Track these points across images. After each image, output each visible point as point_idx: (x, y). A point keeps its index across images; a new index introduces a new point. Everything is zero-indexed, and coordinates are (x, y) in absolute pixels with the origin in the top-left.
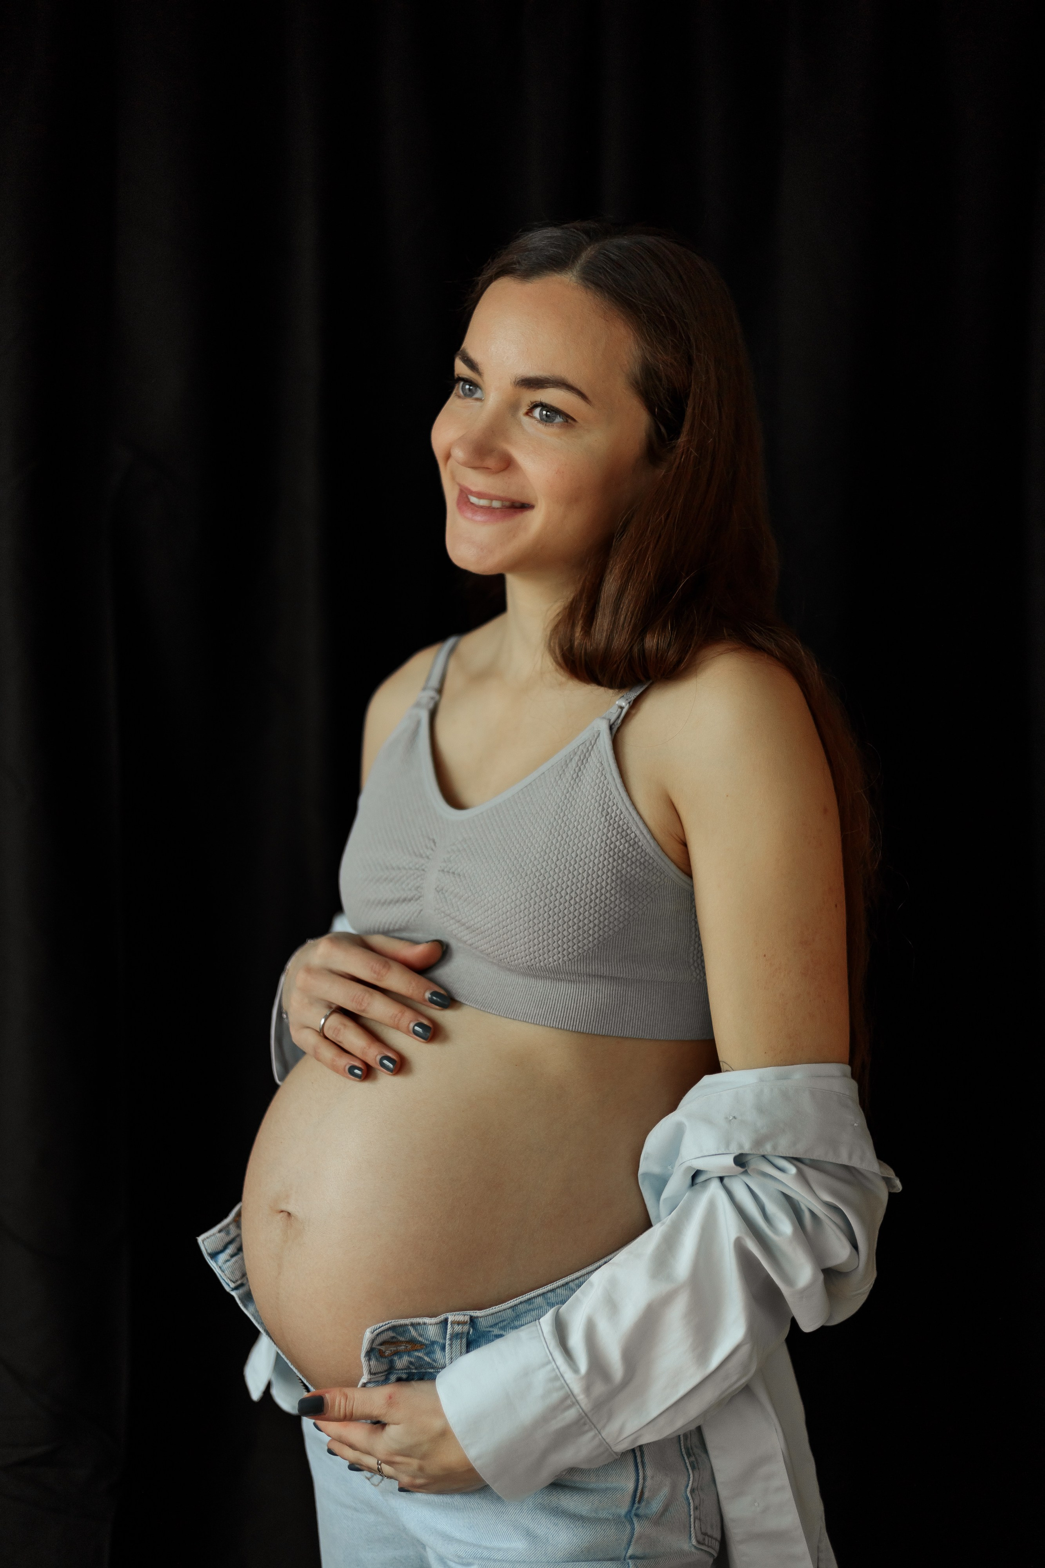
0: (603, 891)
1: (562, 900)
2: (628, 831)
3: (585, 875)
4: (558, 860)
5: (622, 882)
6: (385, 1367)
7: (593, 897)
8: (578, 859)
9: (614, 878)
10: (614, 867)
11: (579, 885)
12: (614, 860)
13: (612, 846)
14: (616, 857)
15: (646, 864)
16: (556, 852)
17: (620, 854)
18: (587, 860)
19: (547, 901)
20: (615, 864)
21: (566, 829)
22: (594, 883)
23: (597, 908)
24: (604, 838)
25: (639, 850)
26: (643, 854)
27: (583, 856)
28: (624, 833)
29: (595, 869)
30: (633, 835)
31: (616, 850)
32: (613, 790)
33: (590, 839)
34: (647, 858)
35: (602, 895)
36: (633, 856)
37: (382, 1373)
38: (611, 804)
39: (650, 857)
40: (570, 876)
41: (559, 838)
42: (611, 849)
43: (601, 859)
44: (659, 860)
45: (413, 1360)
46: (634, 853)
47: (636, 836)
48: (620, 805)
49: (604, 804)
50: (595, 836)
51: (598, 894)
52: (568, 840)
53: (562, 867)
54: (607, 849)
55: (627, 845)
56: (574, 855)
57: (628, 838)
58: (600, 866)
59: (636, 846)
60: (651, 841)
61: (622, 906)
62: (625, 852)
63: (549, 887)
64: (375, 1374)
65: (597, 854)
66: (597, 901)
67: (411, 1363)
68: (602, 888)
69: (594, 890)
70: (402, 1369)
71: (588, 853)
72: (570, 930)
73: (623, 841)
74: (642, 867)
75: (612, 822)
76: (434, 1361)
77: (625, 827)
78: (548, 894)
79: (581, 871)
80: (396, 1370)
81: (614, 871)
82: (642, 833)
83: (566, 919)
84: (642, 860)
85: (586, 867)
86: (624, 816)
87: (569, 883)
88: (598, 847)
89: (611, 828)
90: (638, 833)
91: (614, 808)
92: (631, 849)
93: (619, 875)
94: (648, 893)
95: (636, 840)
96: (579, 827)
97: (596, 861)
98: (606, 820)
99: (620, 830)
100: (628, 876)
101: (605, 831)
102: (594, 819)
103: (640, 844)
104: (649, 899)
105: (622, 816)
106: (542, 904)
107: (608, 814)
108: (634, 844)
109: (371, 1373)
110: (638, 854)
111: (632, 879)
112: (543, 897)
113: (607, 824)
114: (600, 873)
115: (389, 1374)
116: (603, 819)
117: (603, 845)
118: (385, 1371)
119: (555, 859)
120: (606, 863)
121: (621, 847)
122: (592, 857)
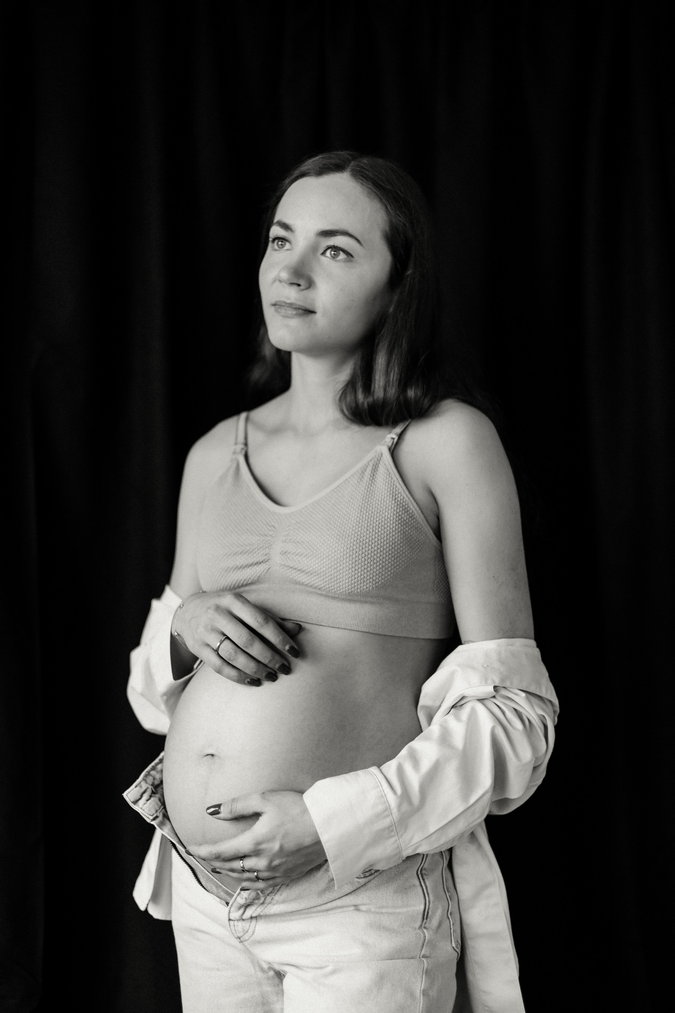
1: (373, 550)
2: (409, 509)
3: (385, 534)
4: (368, 526)
5: (406, 539)
8: (380, 525)
11: (382, 541)
12: (401, 526)
16: (366, 522)
18: (386, 526)
19: (364, 550)
20: (402, 528)
21: (371, 508)
23: (393, 555)
24: (395, 513)
25: (415, 520)
26: (417, 522)
27: (383, 524)
28: (406, 510)
29: (391, 531)
30: (411, 511)
31: (402, 520)
32: (398, 485)
33: (386, 514)
38: (397, 493)
40: (377, 535)
41: (367, 514)
42: (399, 519)
43: (394, 525)
46: (412, 522)
47: (413, 512)
48: (403, 493)
49: (393, 493)
50: (390, 512)
52: (373, 515)
53: (371, 530)
56: (377, 523)
58: (394, 529)
59: (413, 518)
60: (421, 515)
61: (406, 553)
63: (364, 542)
65: (391, 522)
69: (391, 544)
71: (386, 522)
72: (378, 568)
73: (406, 514)
78: (364, 546)
79: (382, 532)
84: (415, 525)
85: (385, 530)
86: (405, 499)
87: (376, 540)
88: (392, 518)
89: (398, 507)
90: (414, 509)
91: (399, 495)
92: (410, 519)
94: (419, 546)
95: (413, 514)
96: (379, 507)
97: (391, 527)
98: (395, 502)
100: (408, 535)
101: (395, 508)
102: (388, 502)
104: (419, 550)
105: (404, 500)
106: (360, 553)
107: (396, 499)
108: (412, 516)
112: (361, 548)
113: (396, 504)
116: (393, 502)
117: (395, 517)
119: (366, 526)
120: (397, 527)
121: (405, 518)
122: (389, 524)
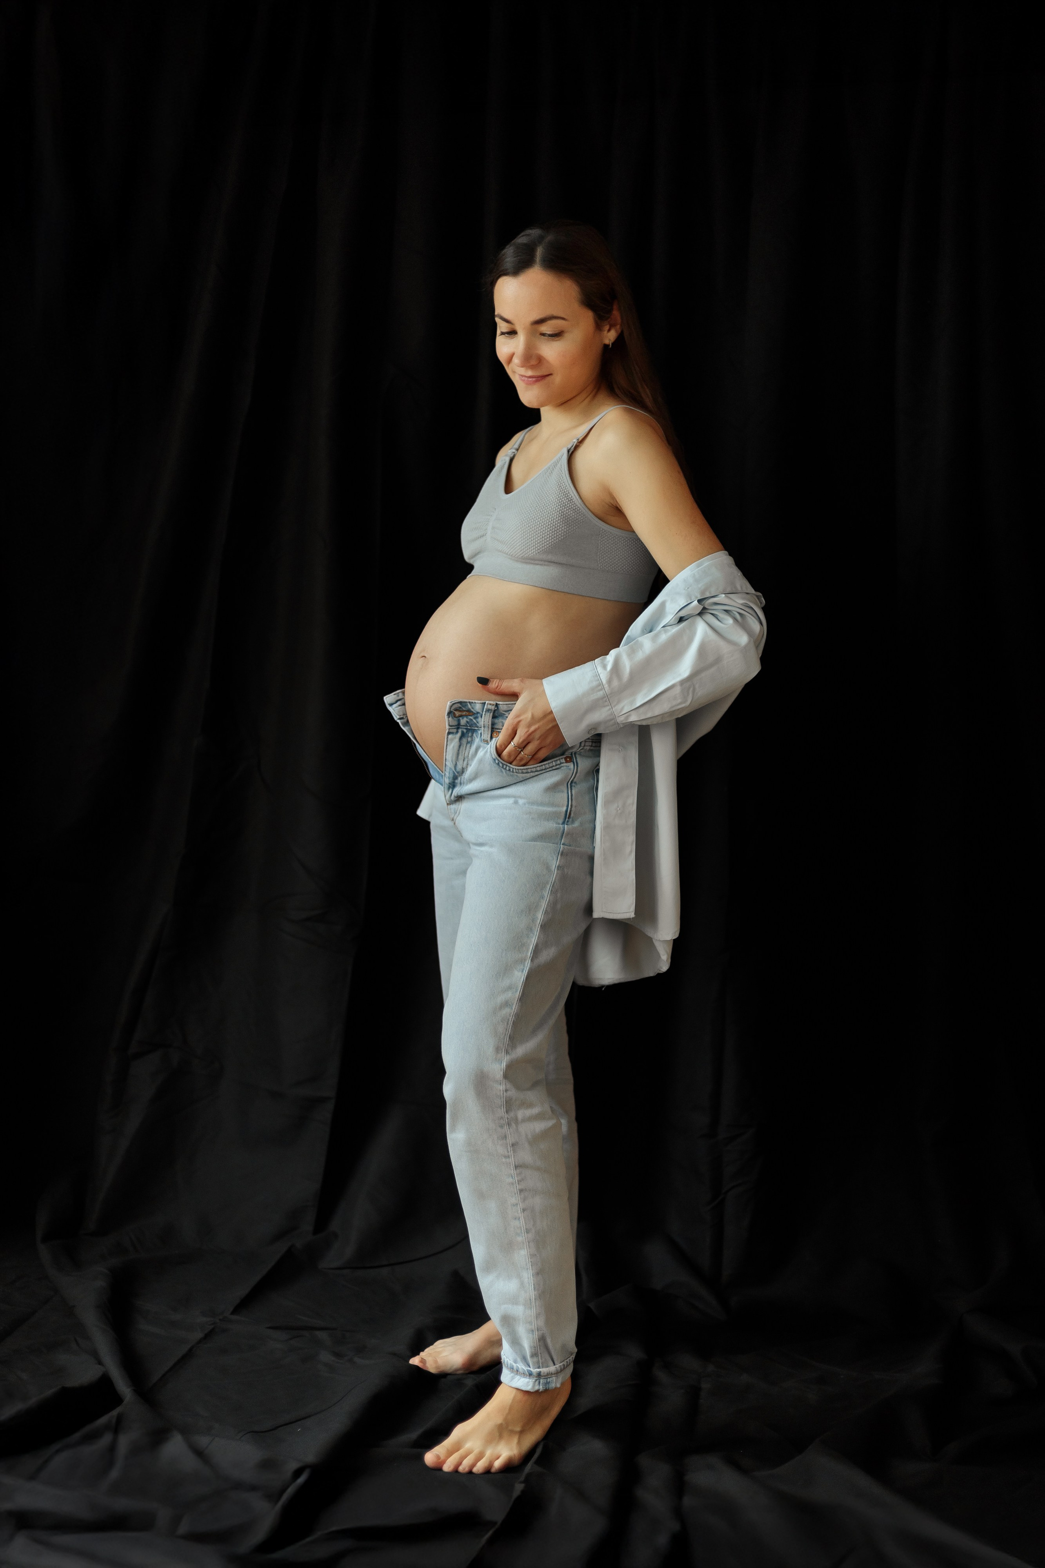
0: (554, 521)
1: (536, 524)
2: (569, 494)
3: (547, 513)
5: (563, 517)
6: (455, 723)
7: (550, 523)
9: (560, 515)
10: (560, 510)
12: (561, 507)
13: (561, 501)
14: (562, 506)
15: (576, 510)
17: (564, 505)
18: (549, 507)
19: (530, 524)
20: (561, 509)
22: (551, 517)
23: (551, 528)
24: (557, 497)
25: (573, 503)
26: (575, 505)
27: (547, 505)
28: (566, 495)
29: (552, 510)
30: (570, 496)
32: (564, 476)
33: (551, 497)
34: (577, 507)
35: (554, 522)
36: (570, 506)
37: (454, 726)
39: (578, 507)
42: (560, 502)
43: (555, 506)
44: (583, 509)
45: (468, 720)
46: (571, 504)
48: (566, 483)
50: (553, 496)
51: (552, 522)
52: (542, 498)
54: (558, 502)
55: (567, 500)
57: (568, 497)
58: (554, 509)
59: (571, 501)
60: (579, 499)
61: (563, 528)
62: (566, 503)
64: (451, 726)
65: (553, 504)
66: (551, 525)
67: (467, 722)
68: (554, 519)
69: (550, 520)
70: (463, 726)
71: (549, 504)
72: (539, 538)
74: (574, 511)
75: (561, 490)
76: (477, 722)
77: (567, 493)
79: (545, 511)
80: (461, 726)
81: (560, 512)
82: (574, 495)
83: (537, 533)
84: (574, 508)
88: (554, 501)
89: (561, 493)
90: (573, 495)
92: (569, 502)
93: (562, 514)
94: (577, 524)
95: (572, 498)
96: (547, 493)
97: (553, 507)
98: (559, 489)
99: (565, 493)
100: (567, 515)
101: (558, 494)
102: (554, 489)
103: (574, 500)
104: (576, 527)
105: (566, 488)
106: (527, 526)
107: (560, 487)
109: (449, 725)
110: (572, 505)
111: (569, 516)
113: (559, 491)
114: (554, 512)
115: (458, 728)
117: (557, 500)
118: (456, 726)
120: (557, 508)
121: (565, 501)
122: (551, 505)
